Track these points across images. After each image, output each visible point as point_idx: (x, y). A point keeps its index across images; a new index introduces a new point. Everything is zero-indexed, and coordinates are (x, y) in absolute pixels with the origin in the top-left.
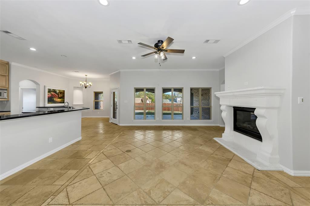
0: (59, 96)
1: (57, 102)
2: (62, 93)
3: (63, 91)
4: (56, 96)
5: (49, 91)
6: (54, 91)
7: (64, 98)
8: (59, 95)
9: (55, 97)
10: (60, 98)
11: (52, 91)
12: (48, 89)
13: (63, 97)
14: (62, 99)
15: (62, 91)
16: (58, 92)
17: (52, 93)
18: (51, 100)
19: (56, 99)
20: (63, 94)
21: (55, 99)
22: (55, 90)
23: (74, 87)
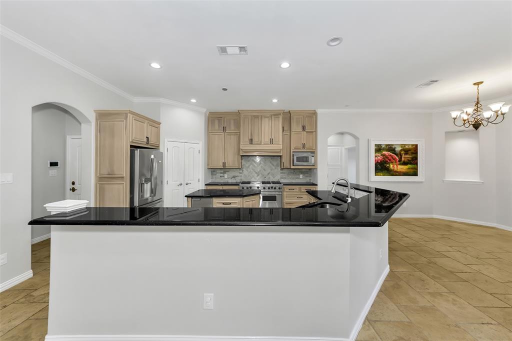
0: (403, 159)
1: (396, 172)
2: (410, 152)
3: (413, 145)
4: (394, 159)
5: (379, 149)
6: (391, 148)
7: (417, 164)
8: (401, 156)
9: (391, 160)
10: (405, 164)
11: (384, 149)
12: (376, 145)
13: (414, 161)
14: (409, 166)
15: (411, 147)
16: (398, 149)
17: (384, 152)
18: (382, 168)
19: (395, 166)
20: (413, 153)
21: (391, 166)
22: (393, 145)
23: (446, 133)
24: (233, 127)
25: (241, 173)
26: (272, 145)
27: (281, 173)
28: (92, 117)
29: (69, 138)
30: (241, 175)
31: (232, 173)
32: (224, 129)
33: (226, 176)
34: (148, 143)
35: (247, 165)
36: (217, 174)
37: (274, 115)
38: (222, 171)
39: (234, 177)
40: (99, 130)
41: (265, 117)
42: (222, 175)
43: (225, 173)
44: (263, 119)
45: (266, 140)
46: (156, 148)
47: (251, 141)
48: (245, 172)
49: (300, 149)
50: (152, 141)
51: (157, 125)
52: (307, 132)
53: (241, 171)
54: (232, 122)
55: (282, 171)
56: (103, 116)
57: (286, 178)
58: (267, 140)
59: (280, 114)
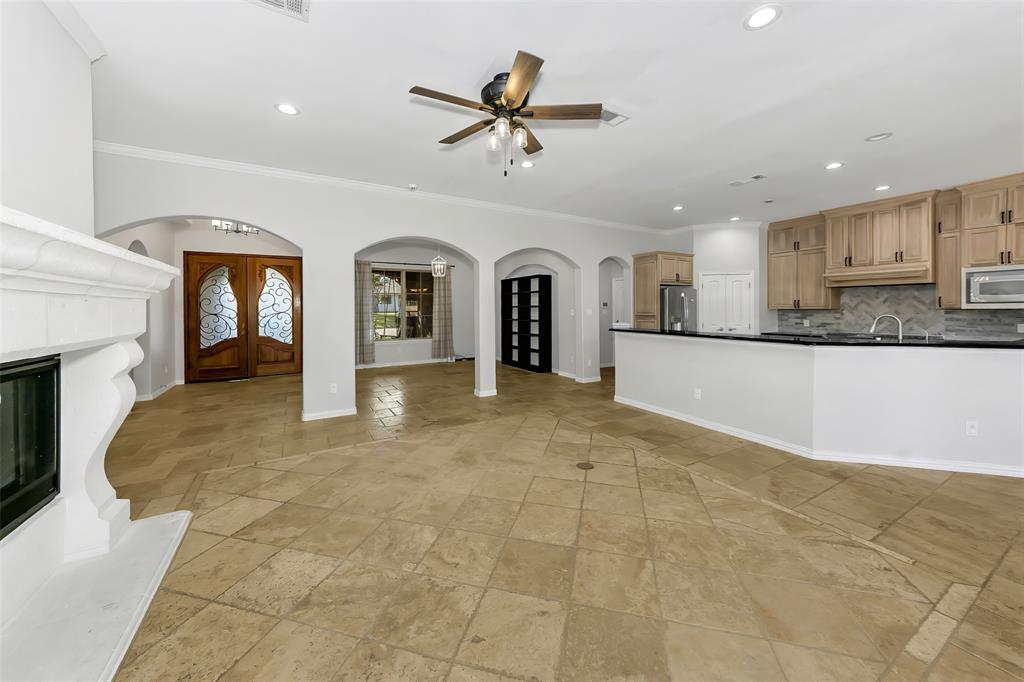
24: (813, 241)
25: (838, 318)
26: (901, 265)
27: (946, 320)
28: (630, 261)
29: (614, 280)
30: (839, 321)
31: (819, 319)
32: (796, 246)
33: (807, 323)
34: (678, 280)
35: (853, 304)
36: (790, 320)
37: (908, 205)
38: (799, 315)
39: (823, 325)
40: (637, 272)
41: (882, 213)
42: (799, 321)
43: (805, 318)
44: (877, 218)
45: (884, 256)
46: (689, 284)
47: (849, 261)
48: (847, 316)
49: (995, 265)
50: (684, 277)
51: (688, 258)
52: (1017, 224)
53: (838, 315)
54: (812, 232)
55: (949, 316)
56: (639, 259)
57: (963, 331)
58: (889, 255)
59: (925, 200)
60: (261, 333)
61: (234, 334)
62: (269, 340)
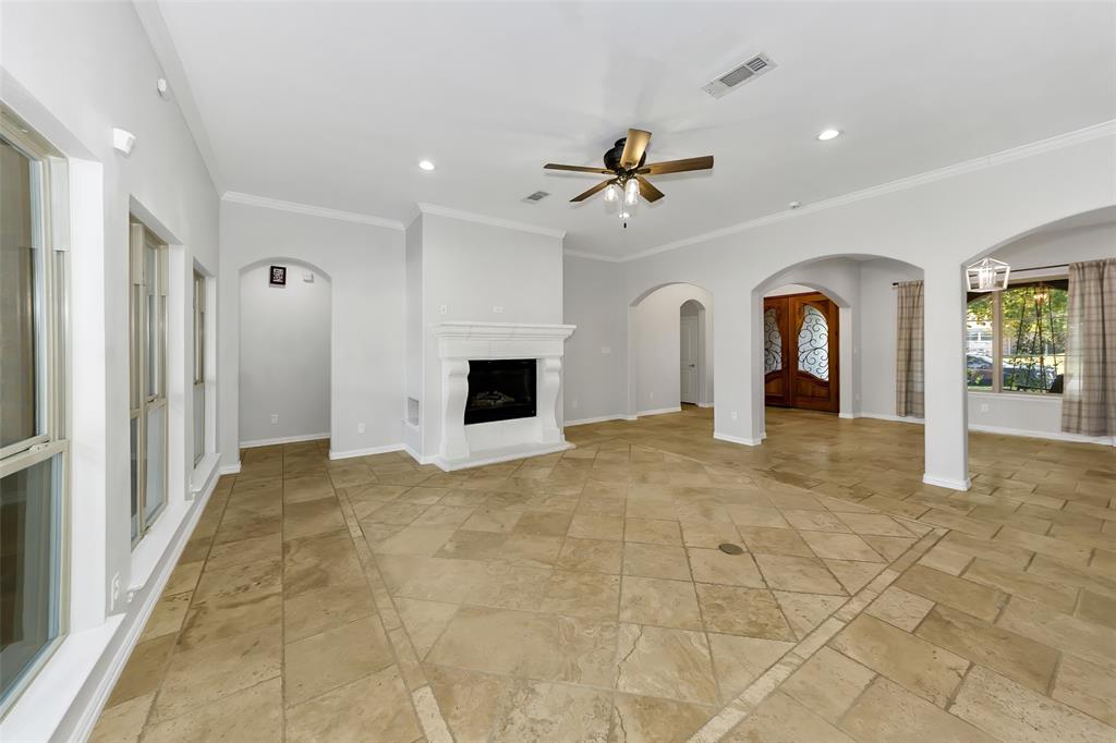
60: (801, 368)
61: (779, 367)
62: (808, 376)
